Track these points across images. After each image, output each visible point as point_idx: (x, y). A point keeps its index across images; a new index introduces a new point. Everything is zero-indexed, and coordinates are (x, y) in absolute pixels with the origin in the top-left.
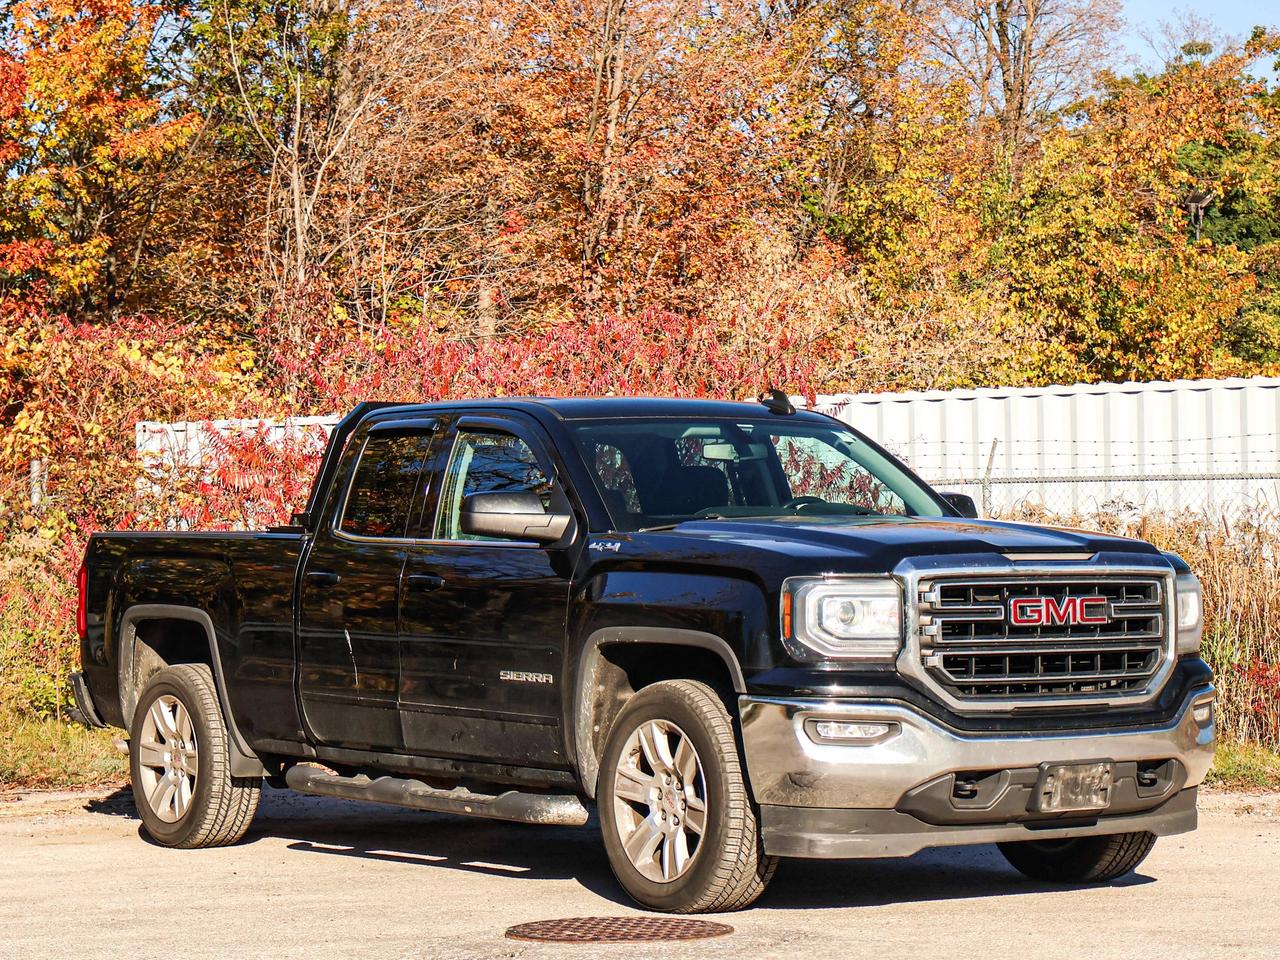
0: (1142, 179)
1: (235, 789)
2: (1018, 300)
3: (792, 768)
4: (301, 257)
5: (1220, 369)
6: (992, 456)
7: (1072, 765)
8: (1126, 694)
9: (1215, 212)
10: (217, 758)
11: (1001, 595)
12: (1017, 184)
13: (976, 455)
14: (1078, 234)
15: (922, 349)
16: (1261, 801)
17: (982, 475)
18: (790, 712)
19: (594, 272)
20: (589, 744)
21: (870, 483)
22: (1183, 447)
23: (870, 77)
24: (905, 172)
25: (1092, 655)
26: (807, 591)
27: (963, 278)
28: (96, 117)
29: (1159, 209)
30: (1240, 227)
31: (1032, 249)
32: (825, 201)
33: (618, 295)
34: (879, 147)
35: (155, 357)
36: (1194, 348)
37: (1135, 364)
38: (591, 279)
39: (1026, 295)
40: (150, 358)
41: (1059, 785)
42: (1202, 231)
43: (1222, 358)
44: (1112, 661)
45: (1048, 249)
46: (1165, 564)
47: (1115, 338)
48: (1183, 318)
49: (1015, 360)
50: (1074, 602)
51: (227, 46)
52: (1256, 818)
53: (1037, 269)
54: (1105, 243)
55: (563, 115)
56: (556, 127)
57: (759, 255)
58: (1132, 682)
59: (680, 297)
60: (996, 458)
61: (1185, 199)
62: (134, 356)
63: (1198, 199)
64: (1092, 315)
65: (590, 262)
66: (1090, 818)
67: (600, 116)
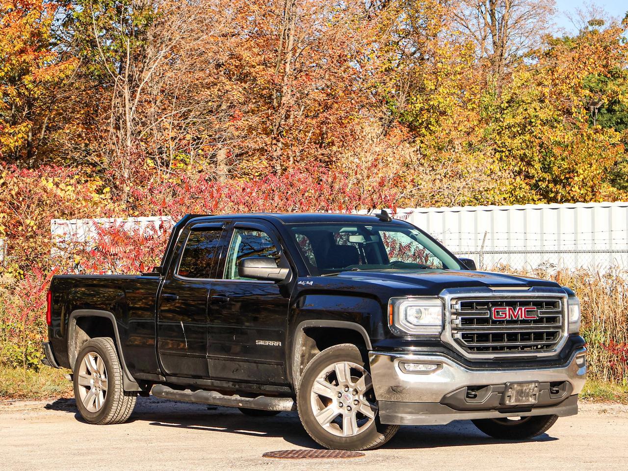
0: (565, 94)
1: (125, 397)
2: (499, 157)
3: (393, 384)
4: (129, 134)
5: (605, 194)
6: (484, 240)
7: (520, 383)
8: (545, 352)
9: (604, 111)
10: (117, 382)
11: (488, 306)
12: (500, 96)
13: (476, 239)
14: (531, 123)
15: (449, 183)
16: (611, 407)
17: (479, 249)
18: (392, 359)
19: (278, 141)
20: (298, 374)
21: (424, 252)
22: (580, 237)
23: (422, 39)
24: (441, 89)
25: (529, 334)
26: (400, 303)
27: (470, 145)
28: (25, 60)
29: (574, 110)
30: (617, 118)
31: (507, 130)
32: (398, 104)
33: (290, 153)
34: (427, 76)
35: (60, 186)
36: (591, 182)
37: (560, 191)
38: (276, 144)
39: (504, 154)
40: (58, 186)
41: (514, 392)
42: (596, 120)
43: (607, 189)
44: (539, 336)
45: (515, 130)
46: (563, 292)
47: (550, 177)
48: (586, 167)
49: (497, 189)
50: (521, 309)
51: (92, 24)
52: (608, 415)
53: (510, 140)
54: (545, 127)
55: (263, 58)
56: (259, 65)
57: (364, 133)
58: (548, 346)
59: (323, 155)
60: (486, 241)
61: (588, 103)
62: (50, 186)
63: (594, 104)
64: (538, 165)
65: (276, 136)
66: (528, 408)
67: (282, 60)
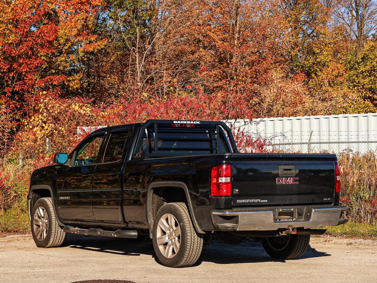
2: (357, 89)
12: (357, 56)
31: (361, 74)
38: (229, 84)
39: (359, 87)
40: (81, 108)
45: (366, 74)
52: (353, 246)
53: (363, 80)
60: (312, 136)
62: (77, 108)
65: (229, 79)
67: (232, 37)
